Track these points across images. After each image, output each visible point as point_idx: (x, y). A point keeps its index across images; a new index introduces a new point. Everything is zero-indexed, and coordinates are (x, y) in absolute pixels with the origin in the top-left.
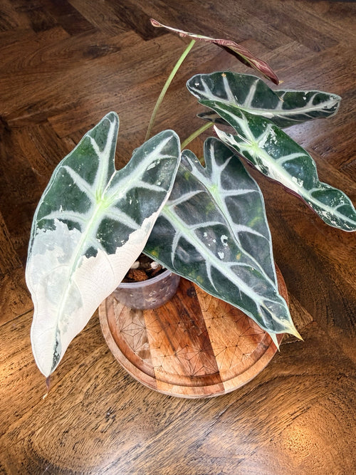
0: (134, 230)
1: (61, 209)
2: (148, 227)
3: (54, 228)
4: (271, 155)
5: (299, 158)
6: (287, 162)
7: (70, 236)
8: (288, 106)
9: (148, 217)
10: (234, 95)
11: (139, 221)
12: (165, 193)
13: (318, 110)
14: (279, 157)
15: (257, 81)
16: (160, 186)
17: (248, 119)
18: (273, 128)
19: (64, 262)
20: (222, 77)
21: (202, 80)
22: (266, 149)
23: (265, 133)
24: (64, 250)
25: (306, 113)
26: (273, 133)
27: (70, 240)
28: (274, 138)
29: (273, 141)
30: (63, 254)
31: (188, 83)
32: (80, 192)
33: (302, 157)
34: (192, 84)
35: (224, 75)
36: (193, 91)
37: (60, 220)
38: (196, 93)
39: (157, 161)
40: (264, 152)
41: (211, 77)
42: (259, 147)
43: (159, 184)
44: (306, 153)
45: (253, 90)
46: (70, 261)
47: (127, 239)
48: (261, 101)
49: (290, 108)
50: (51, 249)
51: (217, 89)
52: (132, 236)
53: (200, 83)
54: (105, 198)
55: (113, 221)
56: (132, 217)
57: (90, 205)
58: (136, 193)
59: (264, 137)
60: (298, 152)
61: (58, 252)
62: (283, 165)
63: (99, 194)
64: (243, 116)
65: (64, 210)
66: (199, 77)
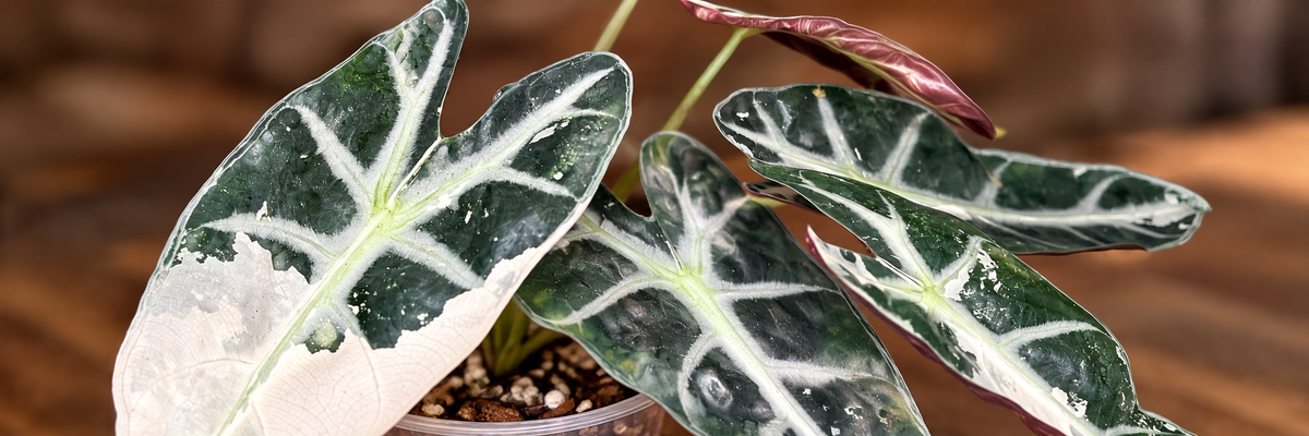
0: (463, 291)
1: (264, 209)
2: (506, 284)
3: (229, 255)
4: (983, 321)
5: (1073, 333)
6: (1036, 344)
7: (273, 285)
8: (1015, 199)
9: (510, 256)
10: (852, 148)
11: (481, 267)
12: (571, 203)
13: (1117, 225)
14: (1007, 328)
15: (921, 118)
16: (560, 182)
17: (906, 219)
18: (985, 246)
19: (238, 349)
20: (814, 100)
21: (756, 104)
22: (968, 303)
23: (960, 261)
24: (245, 320)
25: (1076, 228)
26: (987, 261)
27: (268, 297)
28: (993, 276)
29: (989, 284)
30: (241, 329)
31: (716, 113)
32: (331, 178)
33: (1081, 333)
34: (729, 114)
35: (818, 93)
36: (733, 133)
37: (253, 238)
38: (741, 138)
39: (560, 122)
40: (962, 309)
41: (782, 95)
42: (946, 295)
43: (559, 176)
44: (1095, 324)
45: (909, 139)
46: (258, 351)
47: (435, 313)
48: (934, 172)
49: (1022, 206)
50: (206, 308)
51: (804, 128)
52: (452, 306)
53: (752, 110)
54: (400, 203)
55: (408, 262)
56: (462, 257)
57: (349, 217)
58: (488, 194)
59: (960, 271)
60: (1069, 319)
61: (227, 323)
62: (1022, 351)
63: (382, 193)
64: (892, 209)
65: (272, 214)
66: (748, 97)
